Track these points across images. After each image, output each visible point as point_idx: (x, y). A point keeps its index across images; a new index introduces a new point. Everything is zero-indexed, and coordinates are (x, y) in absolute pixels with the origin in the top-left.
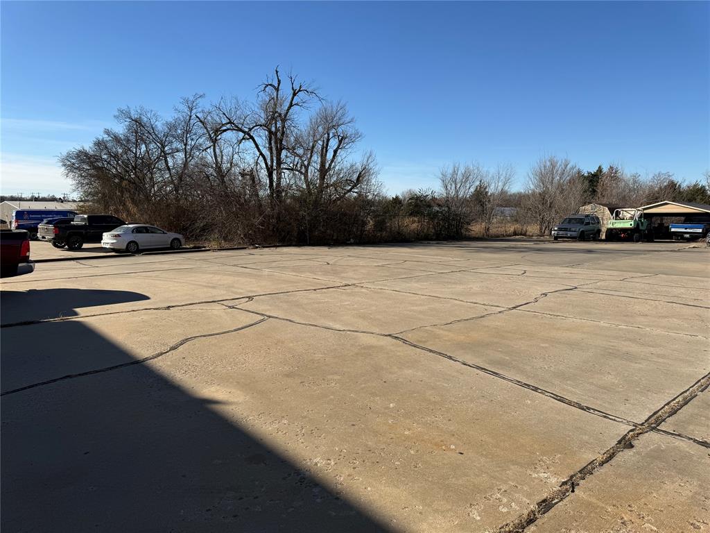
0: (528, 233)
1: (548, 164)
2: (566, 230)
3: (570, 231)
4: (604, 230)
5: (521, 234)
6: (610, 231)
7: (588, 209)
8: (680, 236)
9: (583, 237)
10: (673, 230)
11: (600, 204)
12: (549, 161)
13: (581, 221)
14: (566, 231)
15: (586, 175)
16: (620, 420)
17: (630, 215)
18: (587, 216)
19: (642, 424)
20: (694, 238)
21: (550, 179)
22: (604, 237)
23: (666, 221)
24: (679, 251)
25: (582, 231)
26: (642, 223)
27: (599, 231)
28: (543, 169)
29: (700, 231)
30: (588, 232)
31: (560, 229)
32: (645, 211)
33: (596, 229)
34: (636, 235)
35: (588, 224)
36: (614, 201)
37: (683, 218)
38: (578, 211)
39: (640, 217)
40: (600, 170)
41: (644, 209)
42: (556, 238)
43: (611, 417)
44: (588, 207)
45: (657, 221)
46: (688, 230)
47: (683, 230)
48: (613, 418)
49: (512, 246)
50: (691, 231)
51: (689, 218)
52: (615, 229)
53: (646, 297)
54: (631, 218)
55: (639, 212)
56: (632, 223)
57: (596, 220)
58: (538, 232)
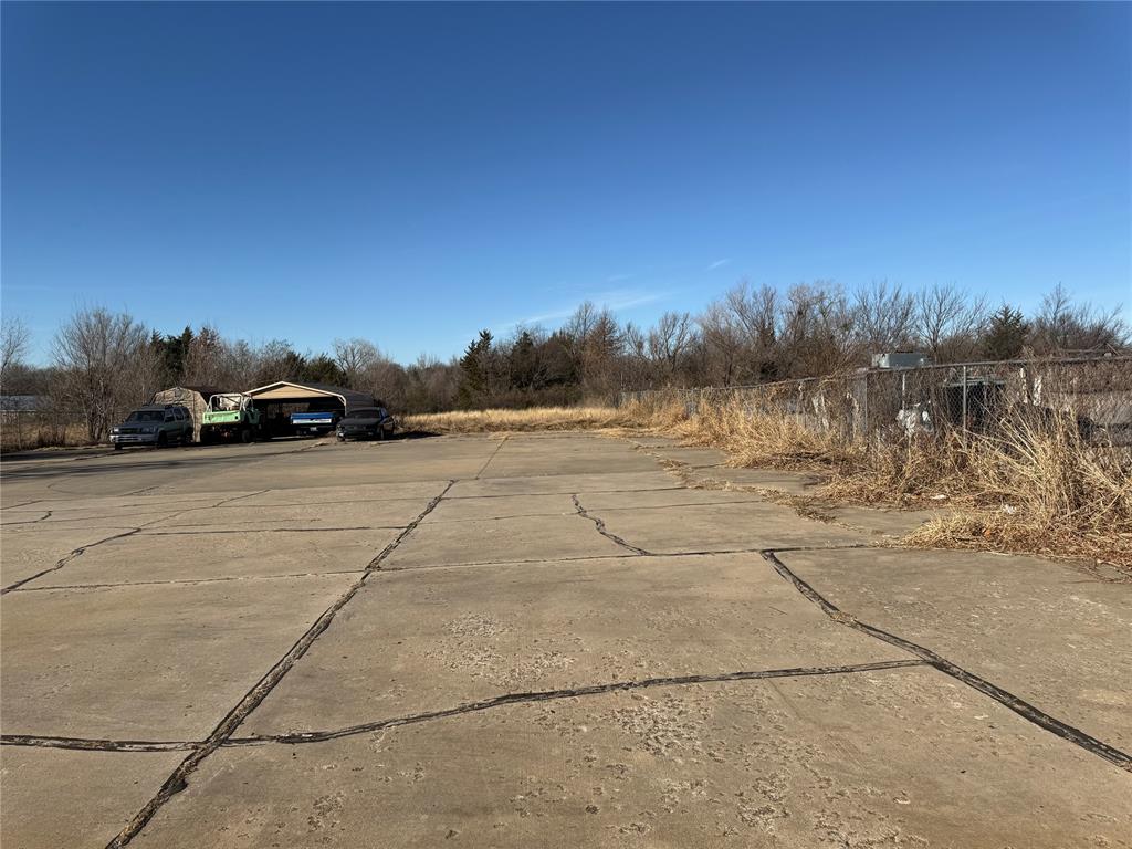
0: (67, 441)
1: (93, 321)
2: (133, 431)
3: (141, 433)
4: (197, 427)
5: (53, 444)
6: (206, 429)
7: (169, 396)
8: (305, 430)
9: (164, 442)
10: (295, 422)
11: (188, 388)
12: (95, 316)
13: (158, 416)
14: (135, 433)
15: (166, 340)
16: (172, 746)
17: (233, 404)
18: (169, 407)
19: (207, 741)
20: (323, 431)
21: (100, 347)
22: (198, 440)
23: (286, 408)
24: (302, 451)
25: (163, 433)
26: (252, 415)
27: (191, 430)
28: (84, 329)
29: (329, 421)
30: (173, 433)
31: (123, 431)
32: (256, 397)
33: (185, 427)
34: (245, 433)
35: (171, 419)
36: (211, 382)
37: (307, 405)
38: (153, 399)
39: (249, 405)
40: (188, 334)
41: (253, 394)
42: (119, 447)
43: (157, 746)
44: (170, 393)
45: (273, 412)
46: (315, 422)
47: (309, 422)
48: (162, 746)
49: (32, 466)
50: (318, 422)
51: (315, 405)
52: (215, 425)
53: (247, 528)
54: (236, 408)
55: (246, 399)
56: (238, 414)
57: (184, 413)
58: (88, 439)
